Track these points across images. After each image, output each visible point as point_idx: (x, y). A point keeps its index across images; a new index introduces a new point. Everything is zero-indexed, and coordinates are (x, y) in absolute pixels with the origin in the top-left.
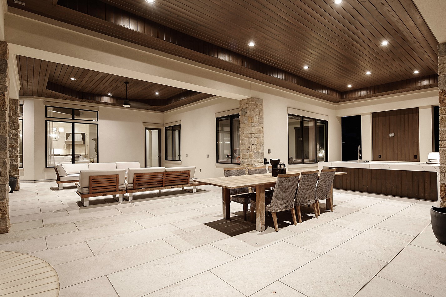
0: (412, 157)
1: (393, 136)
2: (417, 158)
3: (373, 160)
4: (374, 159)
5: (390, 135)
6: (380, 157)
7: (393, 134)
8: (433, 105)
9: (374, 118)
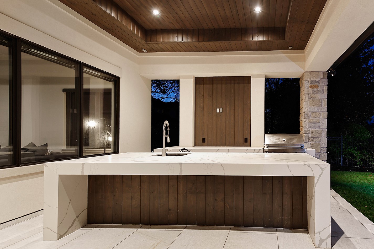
0: (242, 140)
1: (221, 111)
2: (247, 142)
3: (195, 146)
4: (197, 144)
5: (218, 110)
6: (204, 140)
7: (221, 110)
8: (266, 74)
9: (197, 86)
